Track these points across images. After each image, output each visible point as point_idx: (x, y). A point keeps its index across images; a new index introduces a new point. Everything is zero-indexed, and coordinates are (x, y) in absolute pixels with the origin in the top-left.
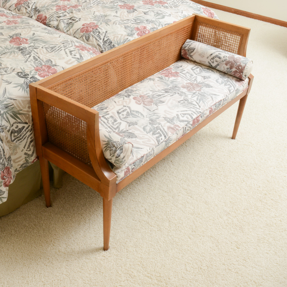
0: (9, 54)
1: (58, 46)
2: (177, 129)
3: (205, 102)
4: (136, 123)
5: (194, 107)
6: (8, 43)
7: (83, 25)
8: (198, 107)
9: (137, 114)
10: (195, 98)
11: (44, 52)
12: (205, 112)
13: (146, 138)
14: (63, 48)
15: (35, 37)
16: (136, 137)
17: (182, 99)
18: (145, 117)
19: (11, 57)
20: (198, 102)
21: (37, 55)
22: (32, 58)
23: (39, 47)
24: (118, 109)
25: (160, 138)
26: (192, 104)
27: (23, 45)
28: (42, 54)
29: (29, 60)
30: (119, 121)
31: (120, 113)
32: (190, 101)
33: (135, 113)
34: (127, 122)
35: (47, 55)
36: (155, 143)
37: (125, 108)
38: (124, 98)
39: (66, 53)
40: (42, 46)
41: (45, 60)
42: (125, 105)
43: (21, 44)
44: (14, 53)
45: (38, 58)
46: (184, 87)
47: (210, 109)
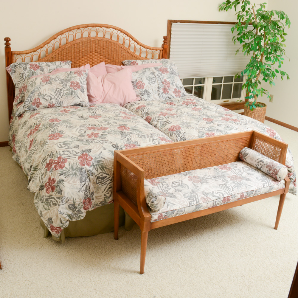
0: (113, 134)
1: (147, 135)
2: (208, 200)
3: (239, 189)
4: (181, 191)
5: (228, 190)
6: (116, 128)
7: (172, 126)
8: (231, 190)
9: (185, 186)
10: (232, 185)
11: (135, 137)
12: (236, 195)
13: (182, 200)
14: (149, 137)
15: (135, 128)
16: (176, 198)
17: (223, 184)
18: (189, 188)
19: (114, 135)
20: (233, 188)
21: (130, 137)
22: (126, 138)
23: (134, 133)
24: (173, 181)
25: (192, 202)
26: (228, 187)
27: (125, 130)
28: (134, 138)
29: (124, 139)
30: (170, 187)
31: (174, 183)
32: (227, 186)
33: (184, 185)
34: (175, 189)
35: (137, 139)
36: (188, 204)
37: (179, 181)
38: (182, 175)
39: (150, 140)
40: (136, 133)
41: (134, 141)
42: (180, 179)
43: (124, 130)
44: (117, 134)
45: (130, 139)
46: (229, 177)
47: (241, 194)
